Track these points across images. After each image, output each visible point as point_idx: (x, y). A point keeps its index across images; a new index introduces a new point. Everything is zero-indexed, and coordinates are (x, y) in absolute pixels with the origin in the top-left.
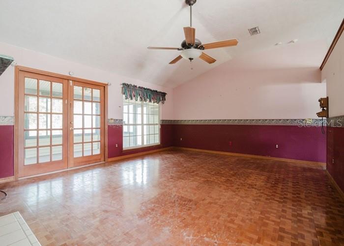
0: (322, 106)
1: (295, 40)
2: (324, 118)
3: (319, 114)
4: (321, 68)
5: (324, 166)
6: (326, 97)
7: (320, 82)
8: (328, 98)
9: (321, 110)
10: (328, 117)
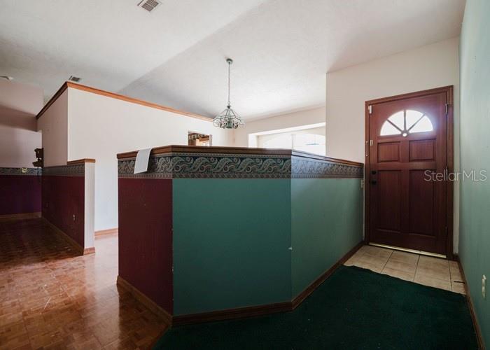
0: (37, 156)
1: (11, 78)
2: (40, 168)
3: (35, 164)
4: (38, 116)
5: (40, 215)
6: (41, 148)
7: (36, 131)
8: (43, 149)
9: (36, 160)
10: (42, 166)
